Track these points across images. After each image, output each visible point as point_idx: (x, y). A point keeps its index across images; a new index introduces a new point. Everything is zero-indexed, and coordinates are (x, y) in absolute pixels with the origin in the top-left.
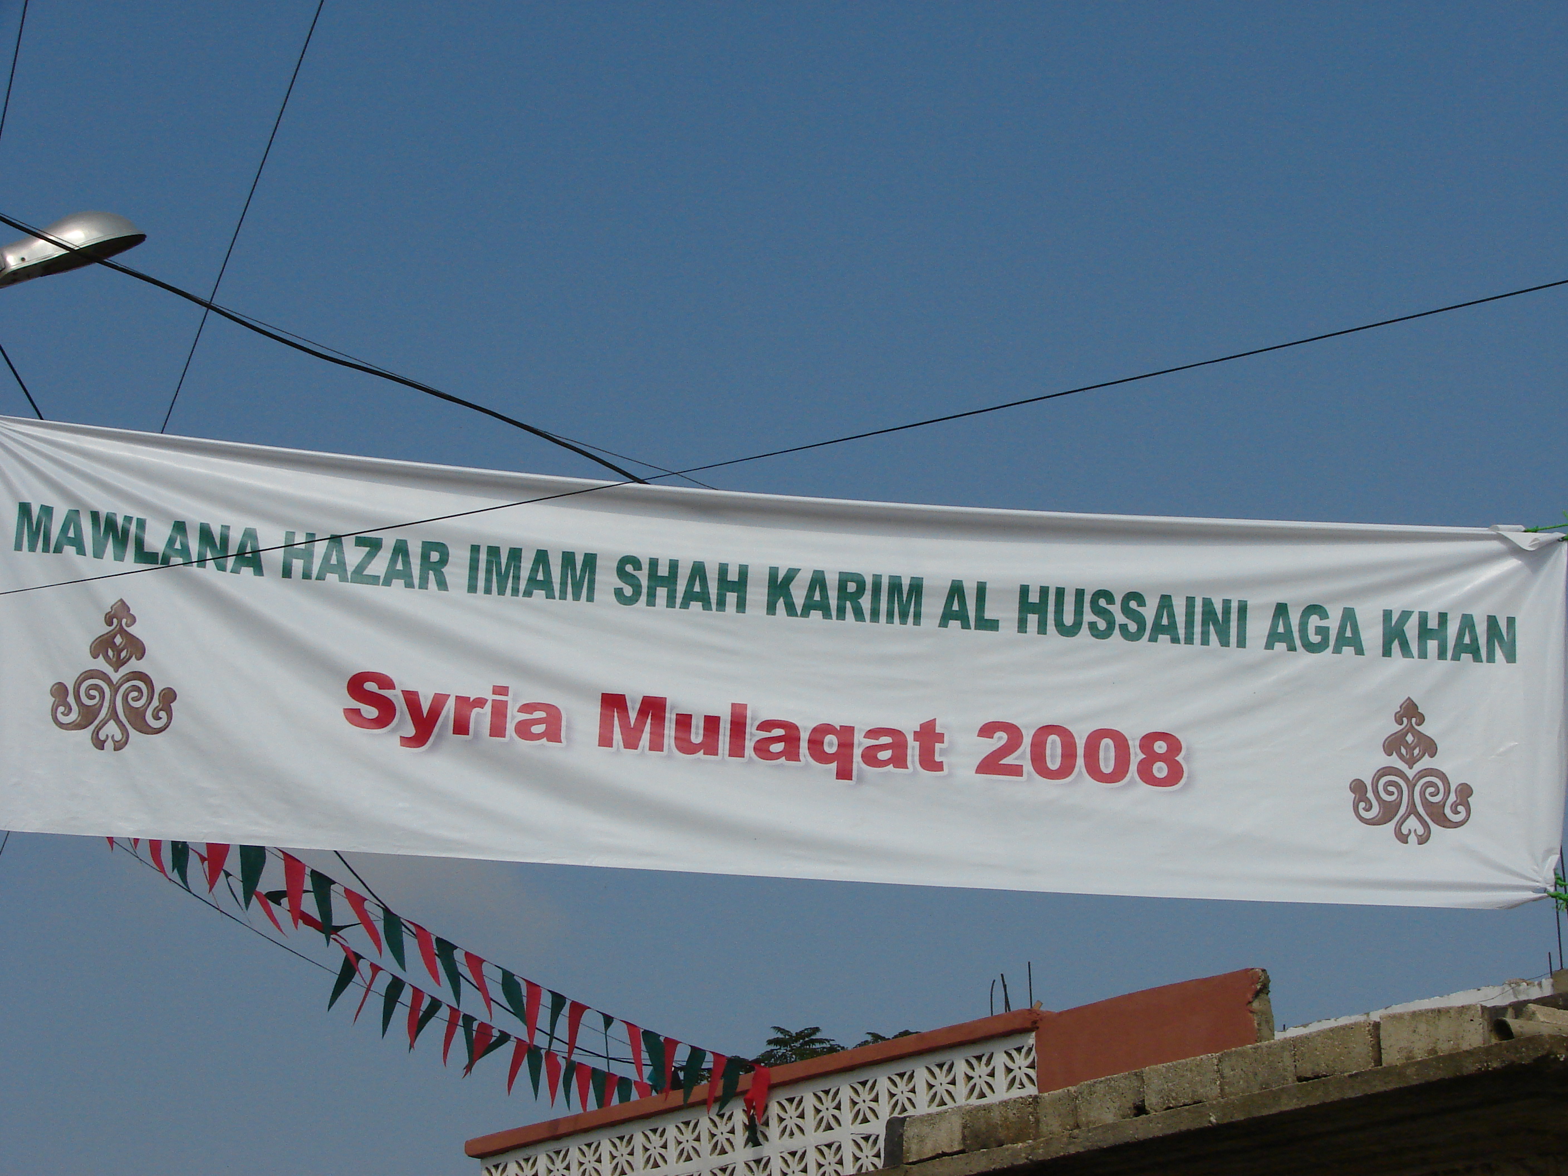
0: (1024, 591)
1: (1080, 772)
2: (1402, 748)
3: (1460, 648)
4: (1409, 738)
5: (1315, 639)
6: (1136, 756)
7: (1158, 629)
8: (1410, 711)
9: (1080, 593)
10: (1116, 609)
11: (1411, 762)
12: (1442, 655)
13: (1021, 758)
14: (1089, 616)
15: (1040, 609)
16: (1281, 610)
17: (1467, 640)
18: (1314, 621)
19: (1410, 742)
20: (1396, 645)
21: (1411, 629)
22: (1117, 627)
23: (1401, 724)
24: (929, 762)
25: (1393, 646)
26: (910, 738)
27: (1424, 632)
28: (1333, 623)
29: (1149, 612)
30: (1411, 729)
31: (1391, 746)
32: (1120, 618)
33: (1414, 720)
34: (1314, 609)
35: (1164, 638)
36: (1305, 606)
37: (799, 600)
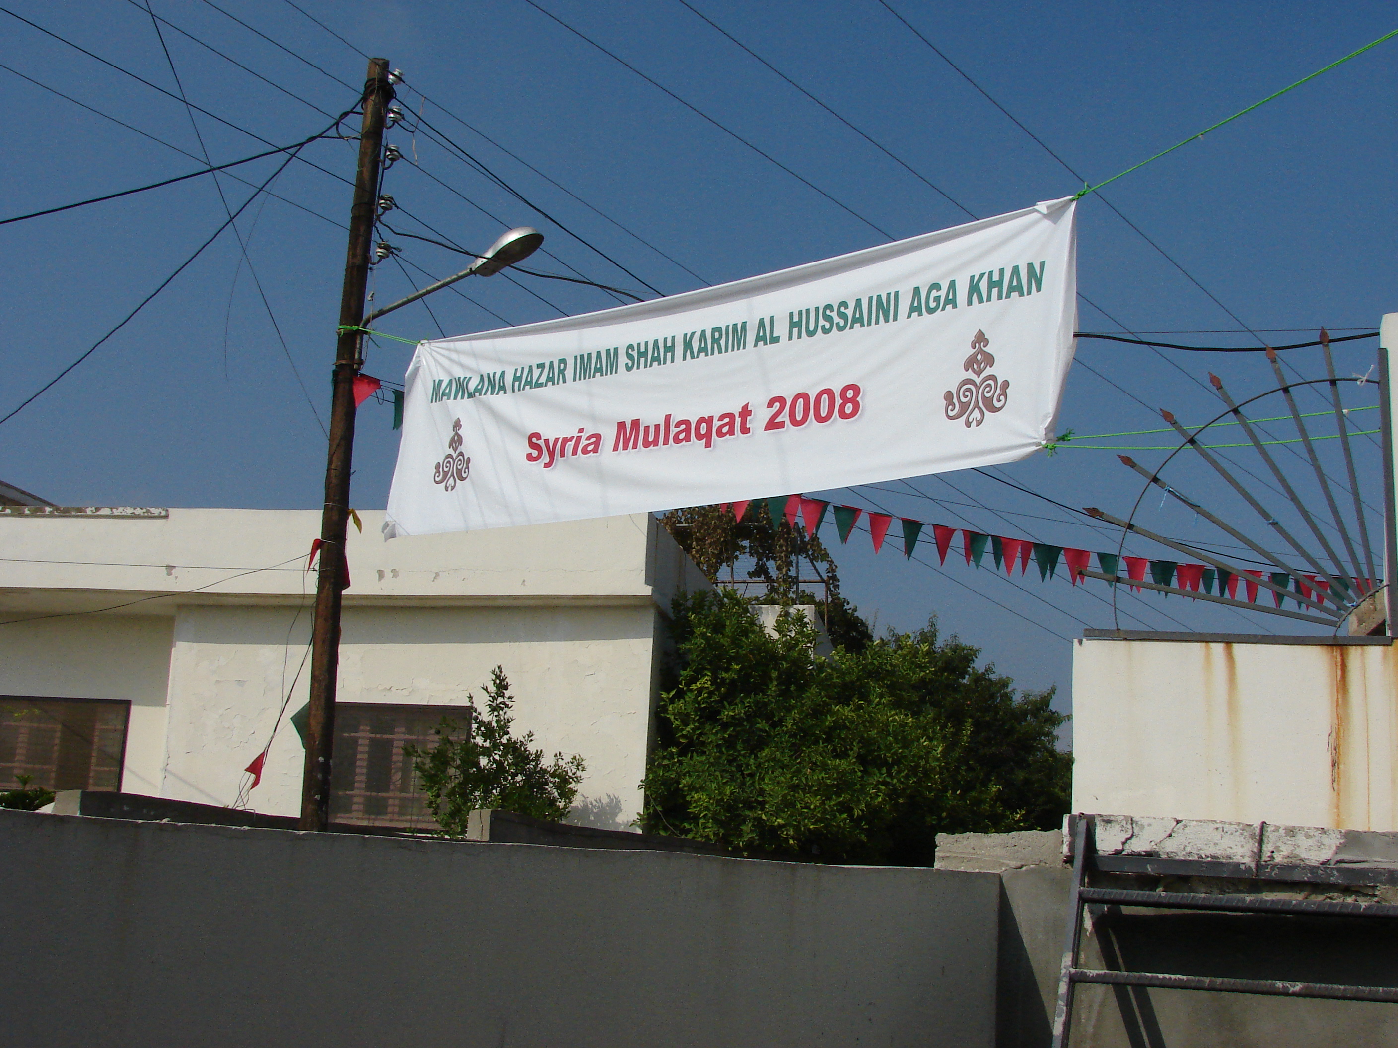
0: (791, 314)
1: (811, 419)
2: (975, 364)
3: (1011, 289)
4: (979, 357)
5: (933, 305)
6: (838, 401)
7: (855, 320)
8: (981, 339)
9: (817, 309)
10: (834, 314)
11: (978, 374)
12: (1000, 297)
13: (784, 417)
14: (822, 322)
15: (798, 325)
16: (917, 291)
17: (1015, 283)
18: (934, 293)
19: (979, 359)
20: (975, 297)
21: (984, 286)
22: (834, 324)
23: (974, 348)
24: (745, 430)
25: (973, 298)
26: (737, 416)
27: (991, 285)
28: (943, 293)
29: (849, 312)
30: (981, 351)
31: (969, 364)
32: (836, 319)
33: (982, 344)
34: (936, 286)
35: (857, 326)
36: (929, 285)
37: (695, 350)
